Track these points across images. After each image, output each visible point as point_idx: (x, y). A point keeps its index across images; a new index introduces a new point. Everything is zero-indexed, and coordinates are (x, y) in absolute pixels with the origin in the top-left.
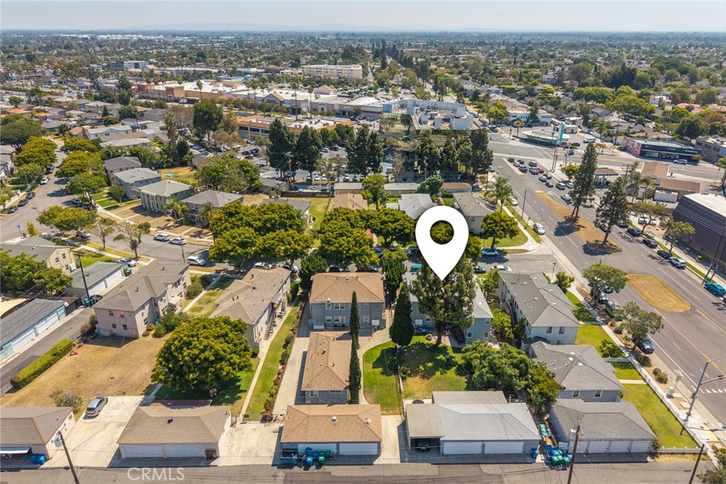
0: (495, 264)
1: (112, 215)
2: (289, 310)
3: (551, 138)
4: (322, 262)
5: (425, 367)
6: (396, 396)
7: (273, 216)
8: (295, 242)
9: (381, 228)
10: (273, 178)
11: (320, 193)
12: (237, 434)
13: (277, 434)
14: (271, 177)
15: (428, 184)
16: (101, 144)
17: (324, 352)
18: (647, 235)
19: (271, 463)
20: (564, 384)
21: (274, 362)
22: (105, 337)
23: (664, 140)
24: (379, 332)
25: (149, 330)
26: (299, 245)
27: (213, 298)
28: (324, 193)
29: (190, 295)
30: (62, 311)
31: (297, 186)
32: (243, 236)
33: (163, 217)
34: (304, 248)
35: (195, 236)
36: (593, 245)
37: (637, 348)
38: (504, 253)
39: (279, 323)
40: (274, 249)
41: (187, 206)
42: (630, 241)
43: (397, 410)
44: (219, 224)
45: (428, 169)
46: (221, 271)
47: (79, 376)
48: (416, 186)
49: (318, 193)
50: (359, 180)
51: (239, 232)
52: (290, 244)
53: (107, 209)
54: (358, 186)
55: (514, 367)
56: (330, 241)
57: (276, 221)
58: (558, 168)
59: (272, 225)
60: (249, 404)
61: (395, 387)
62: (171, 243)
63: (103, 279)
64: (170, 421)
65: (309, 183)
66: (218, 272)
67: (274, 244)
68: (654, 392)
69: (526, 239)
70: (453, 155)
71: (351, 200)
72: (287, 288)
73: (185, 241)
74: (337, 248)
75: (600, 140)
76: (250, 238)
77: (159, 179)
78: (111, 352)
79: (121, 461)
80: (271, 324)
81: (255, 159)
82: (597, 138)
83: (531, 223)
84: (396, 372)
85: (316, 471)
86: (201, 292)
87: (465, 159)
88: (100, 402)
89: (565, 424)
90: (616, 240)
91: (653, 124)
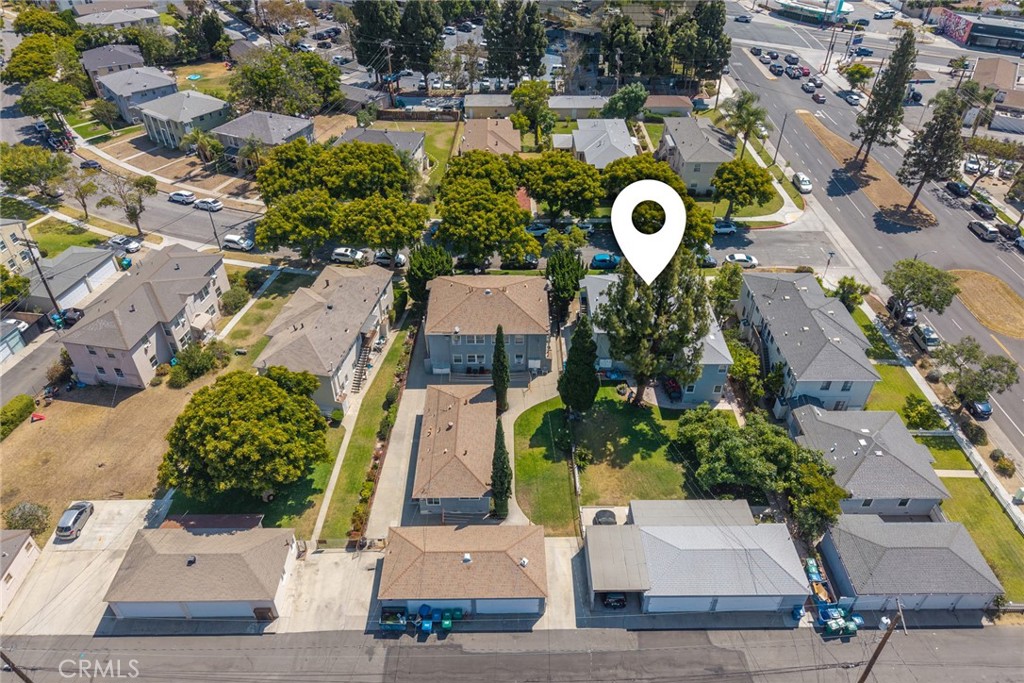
0: (731, 250)
1: (99, 153)
2: (392, 336)
3: (823, 10)
4: (445, 258)
5: (616, 445)
6: (568, 499)
7: (361, 166)
8: (399, 218)
9: (544, 190)
10: (363, 85)
11: (442, 114)
12: (307, 573)
13: (373, 572)
14: (359, 82)
15: (623, 99)
16: (77, 20)
17: (450, 427)
18: (978, 195)
19: (363, 628)
20: (850, 488)
21: (366, 434)
22: (88, 387)
23: (1008, 15)
24: (540, 379)
25: (160, 374)
26: (404, 225)
27: (266, 312)
28: (448, 114)
29: (229, 308)
30: (16, 339)
31: (404, 99)
32: (309, 207)
33: (183, 158)
34: (414, 230)
35: (236, 195)
36: (892, 213)
37: (964, 410)
38: (745, 227)
39: (376, 360)
40: (363, 231)
41: (221, 141)
42: (951, 206)
43: (571, 528)
44: (270, 180)
45: (622, 70)
46: (279, 260)
47: (46, 462)
48: (601, 102)
49: (437, 113)
50: (505, 89)
51: (303, 198)
52: (389, 223)
53: (92, 142)
54: (504, 101)
55: (769, 460)
56: (457, 218)
57: (365, 176)
58: (833, 65)
59: (359, 183)
60: (328, 515)
61: (566, 483)
62: (197, 207)
63: (83, 280)
64: (191, 563)
65: (422, 93)
66: (275, 263)
67: (362, 222)
68: (993, 494)
69: (782, 202)
70: (665, 46)
71: (492, 132)
72: (388, 300)
73: (220, 204)
74: (470, 231)
75: (900, 14)
76: (322, 210)
77: (172, 89)
78: (97, 415)
79: (118, 625)
80: (363, 363)
81: (334, 48)
82: (897, 9)
83: (789, 173)
84: (568, 455)
85: (439, 643)
86: (246, 301)
87: (684, 52)
88: (80, 514)
89: (852, 565)
90: (928, 205)
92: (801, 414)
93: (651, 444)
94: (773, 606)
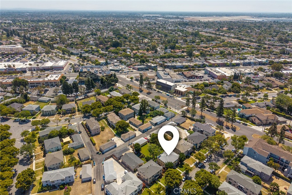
1: (38, 119)
3: (117, 69)
5: (146, 118)
13: (139, 131)
20: (164, 112)
22: (94, 135)
33: (55, 115)
35: (73, 116)
36: (148, 93)
37: (165, 106)
48: (106, 90)
53: (33, 119)
54: (94, 93)
60: (131, 130)
68: (171, 110)
79: (126, 142)
89: (167, 116)
90: (150, 91)
91: (132, 59)
92: (157, 109)
93: (148, 116)
94: (164, 120)
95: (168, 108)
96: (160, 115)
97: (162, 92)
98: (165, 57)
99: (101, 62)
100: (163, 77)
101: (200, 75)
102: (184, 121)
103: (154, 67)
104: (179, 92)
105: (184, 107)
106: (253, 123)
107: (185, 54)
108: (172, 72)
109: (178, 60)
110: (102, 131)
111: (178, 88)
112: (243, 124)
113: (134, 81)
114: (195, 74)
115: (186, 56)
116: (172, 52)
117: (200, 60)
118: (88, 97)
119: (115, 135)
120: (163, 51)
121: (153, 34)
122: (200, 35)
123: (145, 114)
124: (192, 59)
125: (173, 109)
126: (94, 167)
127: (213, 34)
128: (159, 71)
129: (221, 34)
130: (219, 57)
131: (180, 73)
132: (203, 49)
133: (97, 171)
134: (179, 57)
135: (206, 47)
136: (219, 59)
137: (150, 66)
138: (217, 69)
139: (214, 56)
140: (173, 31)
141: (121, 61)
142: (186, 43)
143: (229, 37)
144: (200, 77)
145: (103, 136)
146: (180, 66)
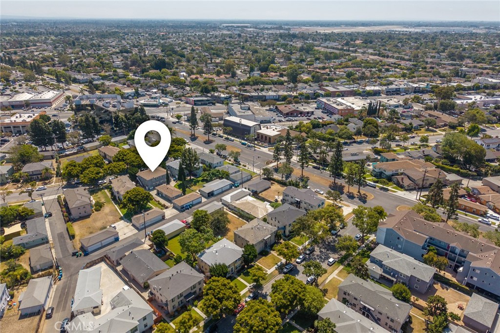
4: (137, 169)
5: (193, 184)
11: (77, 152)
13: (173, 208)
17: (168, 188)
18: (218, 134)
19: (179, 213)
20: (229, 172)
22: (79, 218)
28: (81, 151)
31: (60, 151)
33: (8, 185)
35: (46, 185)
36: (206, 141)
37: (236, 162)
42: (215, 137)
48: (125, 137)
54: (97, 143)
58: (169, 116)
60: (157, 208)
61: (190, 190)
62: (38, 191)
64: (148, 214)
65: (63, 149)
68: (245, 169)
71: (112, 148)
75: (174, 100)
84: (187, 187)
89: (234, 178)
90: (211, 138)
91: (188, 88)
93: (198, 181)
95: (241, 166)
96: (221, 178)
97: (233, 138)
98: (247, 84)
99: (126, 91)
100: (238, 114)
101: (307, 111)
102: (268, 186)
103: (226, 98)
104: (264, 137)
105: (272, 162)
106: (401, 186)
107: (285, 79)
108: (255, 106)
109: (271, 88)
110: (97, 210)
111: (264, 131)
112: (382, 189)
113: (184, 122)
114: (298, 108)
115: (286, 82)
116: (261, 76)
117: (311, 87)
118: (85, 150)
119: (121, 219)
120: (246, 74)
121: (233, 50)
122: (314, 51)
123: (192, 177)
124: (296, 87)
125: (250, 168)
126: (58, 283)
127: (338, 49)
128: (232, 105)
129: (351, 49)
130: (345, 82)
131: (272, 107)
132: (317, 70)
133: (62, 292)
134: (274, 83)
135: (324, 68)
136: (345, 85)
137: (219, 97)
138: (339, 99)
139: (336, 81)
140: (269, 46)
141: (166, 90)
142: (288, 62)
143: (363, 53)
144: (308, 113)
145: (95, 221)
146: (274, 96)
